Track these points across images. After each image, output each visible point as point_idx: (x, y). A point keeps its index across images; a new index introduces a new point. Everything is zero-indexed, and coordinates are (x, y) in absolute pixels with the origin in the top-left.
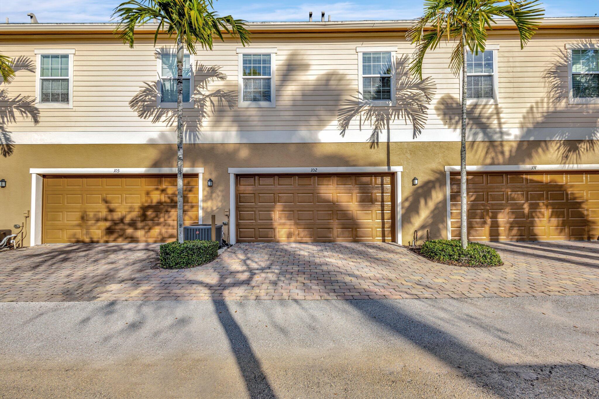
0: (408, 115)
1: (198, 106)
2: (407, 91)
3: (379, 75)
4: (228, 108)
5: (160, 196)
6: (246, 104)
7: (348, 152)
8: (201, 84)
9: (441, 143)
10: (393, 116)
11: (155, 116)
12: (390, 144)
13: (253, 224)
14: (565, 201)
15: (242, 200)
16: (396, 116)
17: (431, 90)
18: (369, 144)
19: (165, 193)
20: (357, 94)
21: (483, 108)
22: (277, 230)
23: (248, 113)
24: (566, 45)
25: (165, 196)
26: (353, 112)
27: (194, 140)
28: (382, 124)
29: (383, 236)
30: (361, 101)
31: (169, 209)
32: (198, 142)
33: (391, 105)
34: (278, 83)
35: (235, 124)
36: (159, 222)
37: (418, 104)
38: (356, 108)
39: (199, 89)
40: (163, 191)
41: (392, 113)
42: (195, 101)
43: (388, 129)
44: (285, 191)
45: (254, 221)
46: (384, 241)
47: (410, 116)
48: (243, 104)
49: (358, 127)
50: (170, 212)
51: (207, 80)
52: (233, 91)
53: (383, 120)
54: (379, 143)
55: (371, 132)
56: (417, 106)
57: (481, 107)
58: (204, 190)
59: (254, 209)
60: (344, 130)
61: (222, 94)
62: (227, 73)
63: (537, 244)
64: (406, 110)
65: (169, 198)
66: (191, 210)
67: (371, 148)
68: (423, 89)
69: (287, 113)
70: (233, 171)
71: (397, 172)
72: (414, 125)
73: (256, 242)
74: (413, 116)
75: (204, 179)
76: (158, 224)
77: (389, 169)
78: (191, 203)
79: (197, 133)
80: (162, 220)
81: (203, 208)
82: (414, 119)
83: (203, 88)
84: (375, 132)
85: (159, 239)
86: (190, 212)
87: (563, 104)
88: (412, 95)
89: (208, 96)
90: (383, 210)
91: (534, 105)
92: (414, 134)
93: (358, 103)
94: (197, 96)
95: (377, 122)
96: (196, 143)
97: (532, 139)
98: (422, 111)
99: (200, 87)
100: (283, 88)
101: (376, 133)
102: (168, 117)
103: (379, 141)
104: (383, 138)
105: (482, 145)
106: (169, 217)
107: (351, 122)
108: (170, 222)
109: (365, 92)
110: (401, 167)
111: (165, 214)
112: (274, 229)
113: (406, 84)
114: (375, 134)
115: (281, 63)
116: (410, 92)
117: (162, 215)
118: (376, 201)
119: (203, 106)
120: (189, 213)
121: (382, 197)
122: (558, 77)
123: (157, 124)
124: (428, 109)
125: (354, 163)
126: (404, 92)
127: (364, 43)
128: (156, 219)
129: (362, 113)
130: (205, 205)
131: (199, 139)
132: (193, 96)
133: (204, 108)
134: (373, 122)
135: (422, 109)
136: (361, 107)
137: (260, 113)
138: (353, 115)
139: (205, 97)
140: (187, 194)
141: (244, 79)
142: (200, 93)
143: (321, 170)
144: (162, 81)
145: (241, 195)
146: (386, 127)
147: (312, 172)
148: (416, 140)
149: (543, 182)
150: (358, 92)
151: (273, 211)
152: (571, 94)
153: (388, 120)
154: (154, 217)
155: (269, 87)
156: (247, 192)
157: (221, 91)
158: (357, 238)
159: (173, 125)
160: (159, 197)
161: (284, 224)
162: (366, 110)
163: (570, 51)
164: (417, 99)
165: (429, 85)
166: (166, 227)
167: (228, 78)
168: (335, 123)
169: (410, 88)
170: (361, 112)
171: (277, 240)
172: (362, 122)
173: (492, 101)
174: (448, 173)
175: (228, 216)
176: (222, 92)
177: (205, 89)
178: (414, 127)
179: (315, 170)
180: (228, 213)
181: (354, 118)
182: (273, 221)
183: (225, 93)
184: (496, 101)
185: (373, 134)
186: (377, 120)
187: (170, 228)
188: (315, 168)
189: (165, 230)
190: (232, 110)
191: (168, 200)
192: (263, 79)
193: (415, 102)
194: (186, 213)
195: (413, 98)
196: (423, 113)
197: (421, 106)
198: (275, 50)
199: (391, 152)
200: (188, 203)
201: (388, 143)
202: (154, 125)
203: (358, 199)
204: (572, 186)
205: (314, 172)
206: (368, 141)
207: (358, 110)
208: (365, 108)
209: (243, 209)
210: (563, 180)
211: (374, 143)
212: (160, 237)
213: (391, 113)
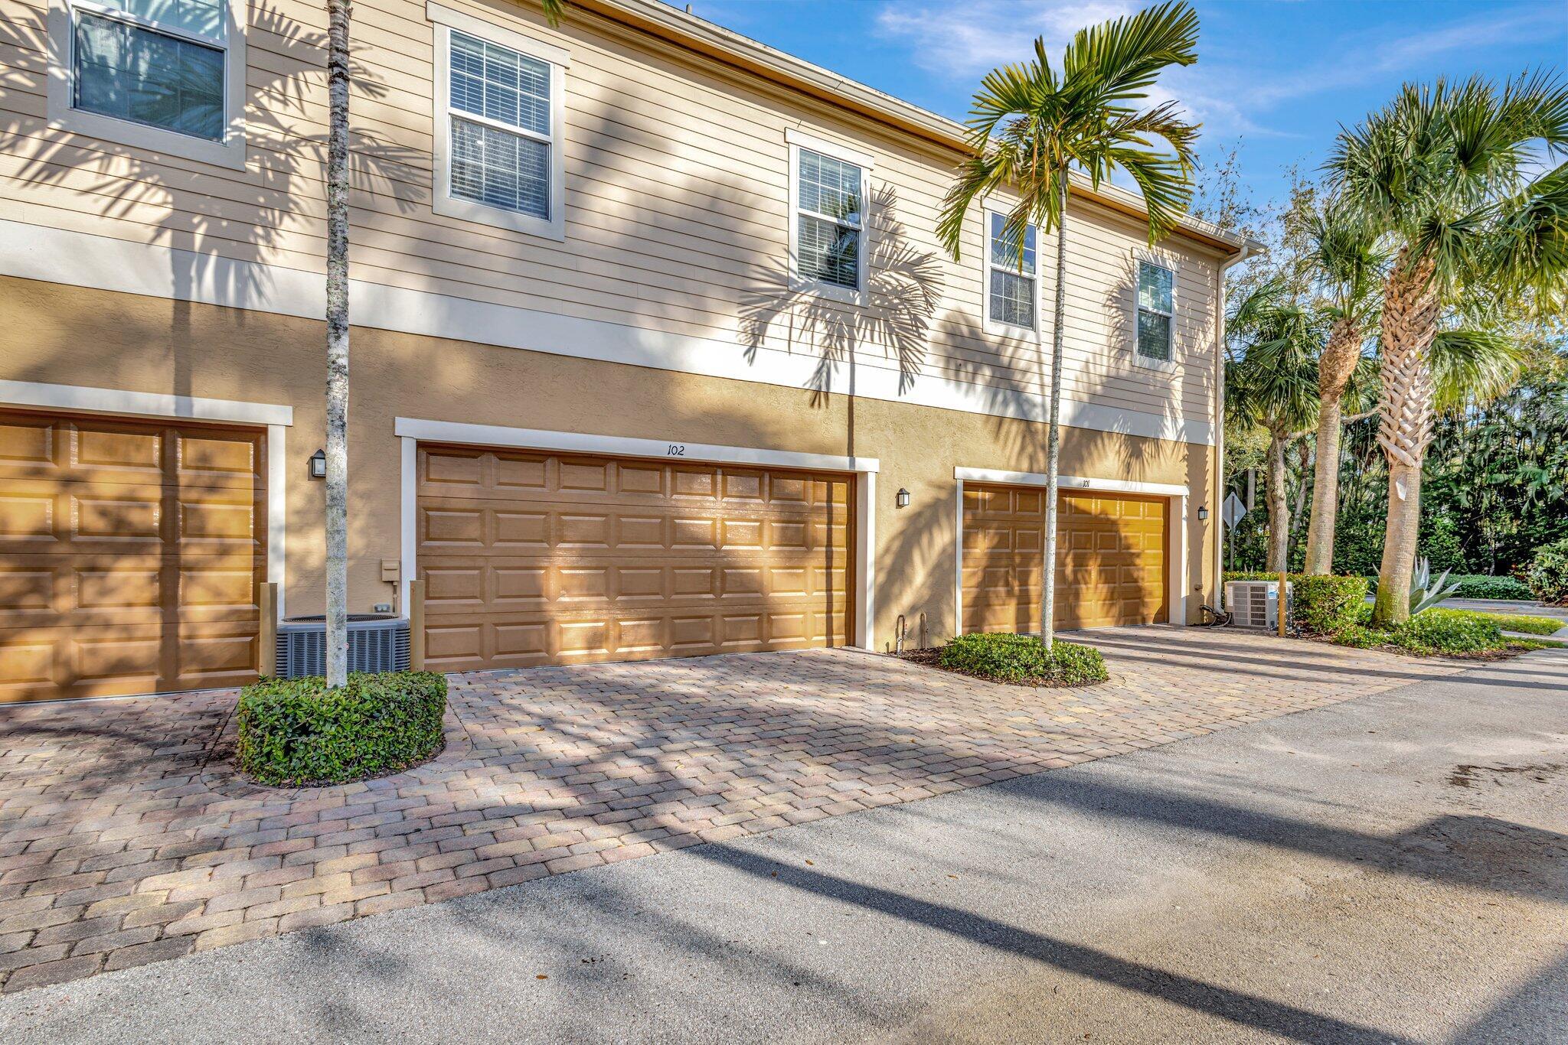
0: (890, 334)
1: (264, 168)
2: (891, 276)
3: (834, 220)
4: (392, 206)
5: (55, 505)
6: (463, 206)
7: (763, 408)
8: (277, 84)
9: (950, 413)
10: (862, 331)
11: (33, 160)
12: (855, 400)
13: (477, 610)
14: (1117, 551)
15: (434, 530)
16: (868, 333)
17: (934, 285)
18: (809, 395)
19: (82, 492)
20: (786, 255)
21: (1017, 348)
22: (555, 628)
23: (470, 240)
24: (1134, 250)
25: (80, 507)
26: (776, 302)
27: (241, 292)
28: (839, 347)
29: (830, 632)
30: (795, 277)
31: (105, 561)
32: (254, 303)
33: (858, 302)
34: (576, 166)
35: (418, 266)
36: (51, 611)
37: (909, 313)
38: (782, 296)
39: (265, 101)
40: (69, 482)
41: (860, 324)
42: (250, 146)
43: (853, 363)
44: (583, 508)
45: (479, 601)
46: (830, 644)
47: (894, 337)
48: (450, 203)
49: (784, 345)
50: (108, 570)
51: (300, 75)
52: (411, 150)
53: (841, 338)
54: (830, 395)
55: (814, 364)
56: (907, 317)
57: (1014, 343)
58: (290, 488)
59: (480, 562)
60: (754, 346)
61: (369, 147)
62: (390, 78)
63: (1079, 635)
64: (886, 321)
65: (103, 513)
66: (218, 565)
67: (812, 405)
68: (922, 280)
69: (602, 268)
70: (411, 428)
71: (865, 473)
72: (901, 361)
73: (487, 668)
74: (900, 341)
75: (292, 450)
76: (44, 622)
77: (852, 463)
78: (220, 536)
79: (255, 269)
80: (65, 604)
81: (288, 556)
82: (902, 348)
83: (285, 102)
84: (823, 365)
85: (52, 684)
86: (211, 569)
87: (1126, 364)
88: (900, 288)
89: (308, 140)
90: (829, 567)
91: (1090, 356)
92: (902, 383)
93: (786, 281)
94: (259, 129)
95: (828, 341)
96: (248, 306)
97: (1086, 425)
98: (917, 331)
99: (268, 94)
100: (590, 187)
101: (825, 369)
102: (108, 179)
103: (832, 390)
104: (839, 384)
105: (1014, 427)
106: (105, 592)
107: (771, 330)
108: (110, 609)
109: (803, 254)
110: (877, 461)
111: (81, 580)
112: (546, 623)
113: (890, 258)
114: (823, 371)
115: (587, 105)
116: (897, 280)
117: (63, 584)
118: (816, 543)
119: (285, 171)
120: (206, 574)
121: (830, 531)
122: (1122, 310)
123: (43, 193)
124: (927, 328)
125: (777, 441)
126: (884, 276)
127: (803, 123)
128: (32, 600)
129: (797, 309)
130: (296, 544)
131: (260, 293)
132: (238, 122)
133: (288, 183)
134: (818, 338)
135: (917, 327)
136: (794, 292)
137: (514, 250)
138: (774, 311)
139: (297, 142)
140: (198, 502)
141: (454, 118)
142: (269, 118)
143: (694, 451)
144: (75, 18)
145: (431, 513)
146: (847, 356)
147: (671, 455)
148: (903, 398)
149: (1090, 514)
150: (788, 252)
151: (541, 568)
152: (1136, 347)
153: (852, 339)
154: (20, 594)
155: (543, 168)
156: (454, 503)
157: (364, 136)
158: (771, 641)
159: (130, 216)
160: (49, 510)
161: (578, 608)
162: (805, 303)
163: (1137, 262)
164: (908, 300)
165: (931, 271)
166: (88, 633)
167: (392, 96)
168: (730, 324)
169: (896, 269)
170: (793, 305)
171: (556, 660)
172: (795, 333)
173: (1031, 336)
174: (960, 484)
175: (393, 585)
176: (366, 141)
177: (292, 110)
178: (902, 366)
179: (680, 449)
180: (394, 576)
181: (776, 319)
182: (544, 600)
183: (380, 148)
184: (1038, 337)
185: (819, 371)
186: (830, 336)
187: (111, 634)
188: (678, 444)
189: (85, 646)
190: (409, 214)
191: (97, 523)
192: (523, 137)
193: (906, 308)
194: (195, 573)
195: (900, 293)
196: (919, 337)
197: (915, 318)
198: (564, 58)
199: (855, 420)
200: (203, 536)
201: (851, 397)
202: (30, 193)
203: (776, 536)
204: (1127, 524)
205: (677, 456)
206: (806, 387)
207: (786, 299)
208: (805, 298)
209: (437, 562)
210: (1116, 510)
211: (819, 395)
212: (54, 677)
213: (857, 324)
